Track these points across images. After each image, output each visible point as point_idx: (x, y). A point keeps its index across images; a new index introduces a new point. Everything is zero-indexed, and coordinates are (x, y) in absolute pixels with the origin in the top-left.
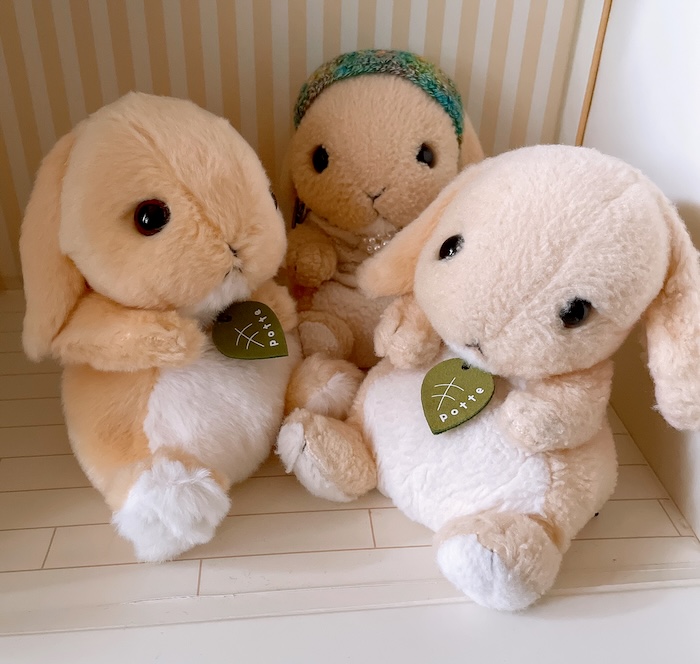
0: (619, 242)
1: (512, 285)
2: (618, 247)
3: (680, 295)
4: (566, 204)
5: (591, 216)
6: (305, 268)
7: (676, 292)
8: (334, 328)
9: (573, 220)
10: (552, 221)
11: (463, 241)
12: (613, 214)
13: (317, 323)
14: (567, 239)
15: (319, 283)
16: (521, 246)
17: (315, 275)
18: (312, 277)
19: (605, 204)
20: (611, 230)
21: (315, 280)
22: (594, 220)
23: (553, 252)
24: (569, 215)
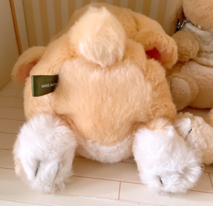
6: (183, 49)
8: (190, 83)
13: (181, 80)
15: (188, 59)
17: (187, 53)
18: (185, 55)
21: (186, 57)
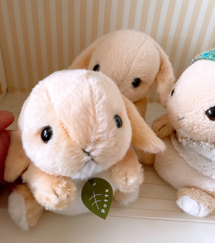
0: (145, 59)
1: (117, 78)
2: (145, 60)
3: (166, 69)
4: (128, 50)
5: (136, 52)
7: (164, 69)
9: (131, 55)
10: (125, 56)
11: (100, 66)
12: (142, 51)
14: (130, 61)
16: (118, 65)
19: (140, 48)
20: (142, 56)
22: (137, 54)
23: (127, 65)
24: (130, 53)
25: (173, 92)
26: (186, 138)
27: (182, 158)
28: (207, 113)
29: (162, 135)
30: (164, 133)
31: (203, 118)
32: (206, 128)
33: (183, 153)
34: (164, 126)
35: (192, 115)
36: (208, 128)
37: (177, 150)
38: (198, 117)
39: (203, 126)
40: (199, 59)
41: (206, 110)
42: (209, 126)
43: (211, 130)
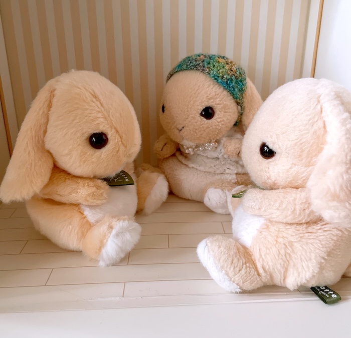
25: (163, 108)
26: (191, 147)
27: (193, 167)
28: (201, 114)
29: (166, 155)
30: (168, 152)
31: (200, 120)
32: (206, 129)
33: (192, 163)
34: (166, 144)
35: (190, 122)
36: (208, 127)
37: (186, 163)
38: (196, 121)
39: (203, 127)
40: (175, 73)
41: (200, 112)
42: (208, 125)
43: (211, 128)
